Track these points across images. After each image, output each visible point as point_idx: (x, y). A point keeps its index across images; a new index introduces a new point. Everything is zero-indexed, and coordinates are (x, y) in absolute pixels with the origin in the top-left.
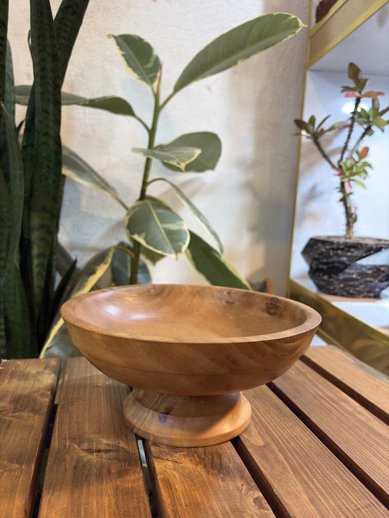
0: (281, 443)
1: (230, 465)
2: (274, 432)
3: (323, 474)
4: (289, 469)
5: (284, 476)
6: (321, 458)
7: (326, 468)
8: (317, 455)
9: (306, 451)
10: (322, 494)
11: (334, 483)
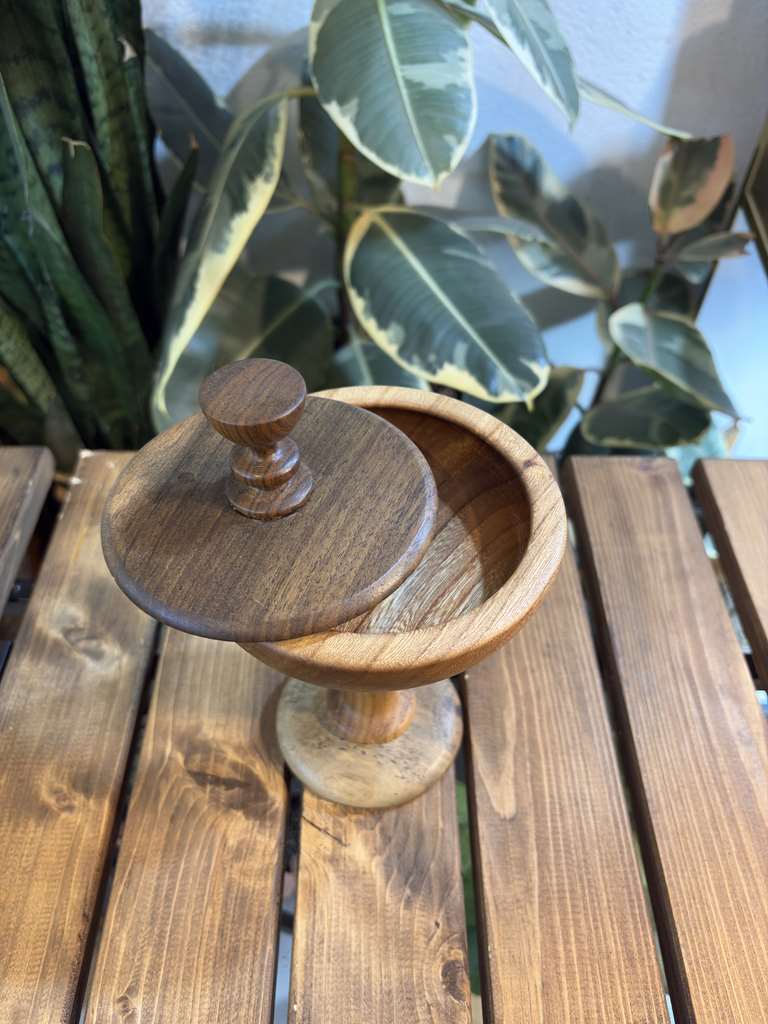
0: (548, 813)
1: (432, 865)
2: (545, 778)
3: (595, 920)
4: (536, 892)
5: (520, 911)
6: (610, 873)
7: (605, 904)
8: (605, 864)
9: (588, 848)
10: (571, 976)
11: (604, 950)
